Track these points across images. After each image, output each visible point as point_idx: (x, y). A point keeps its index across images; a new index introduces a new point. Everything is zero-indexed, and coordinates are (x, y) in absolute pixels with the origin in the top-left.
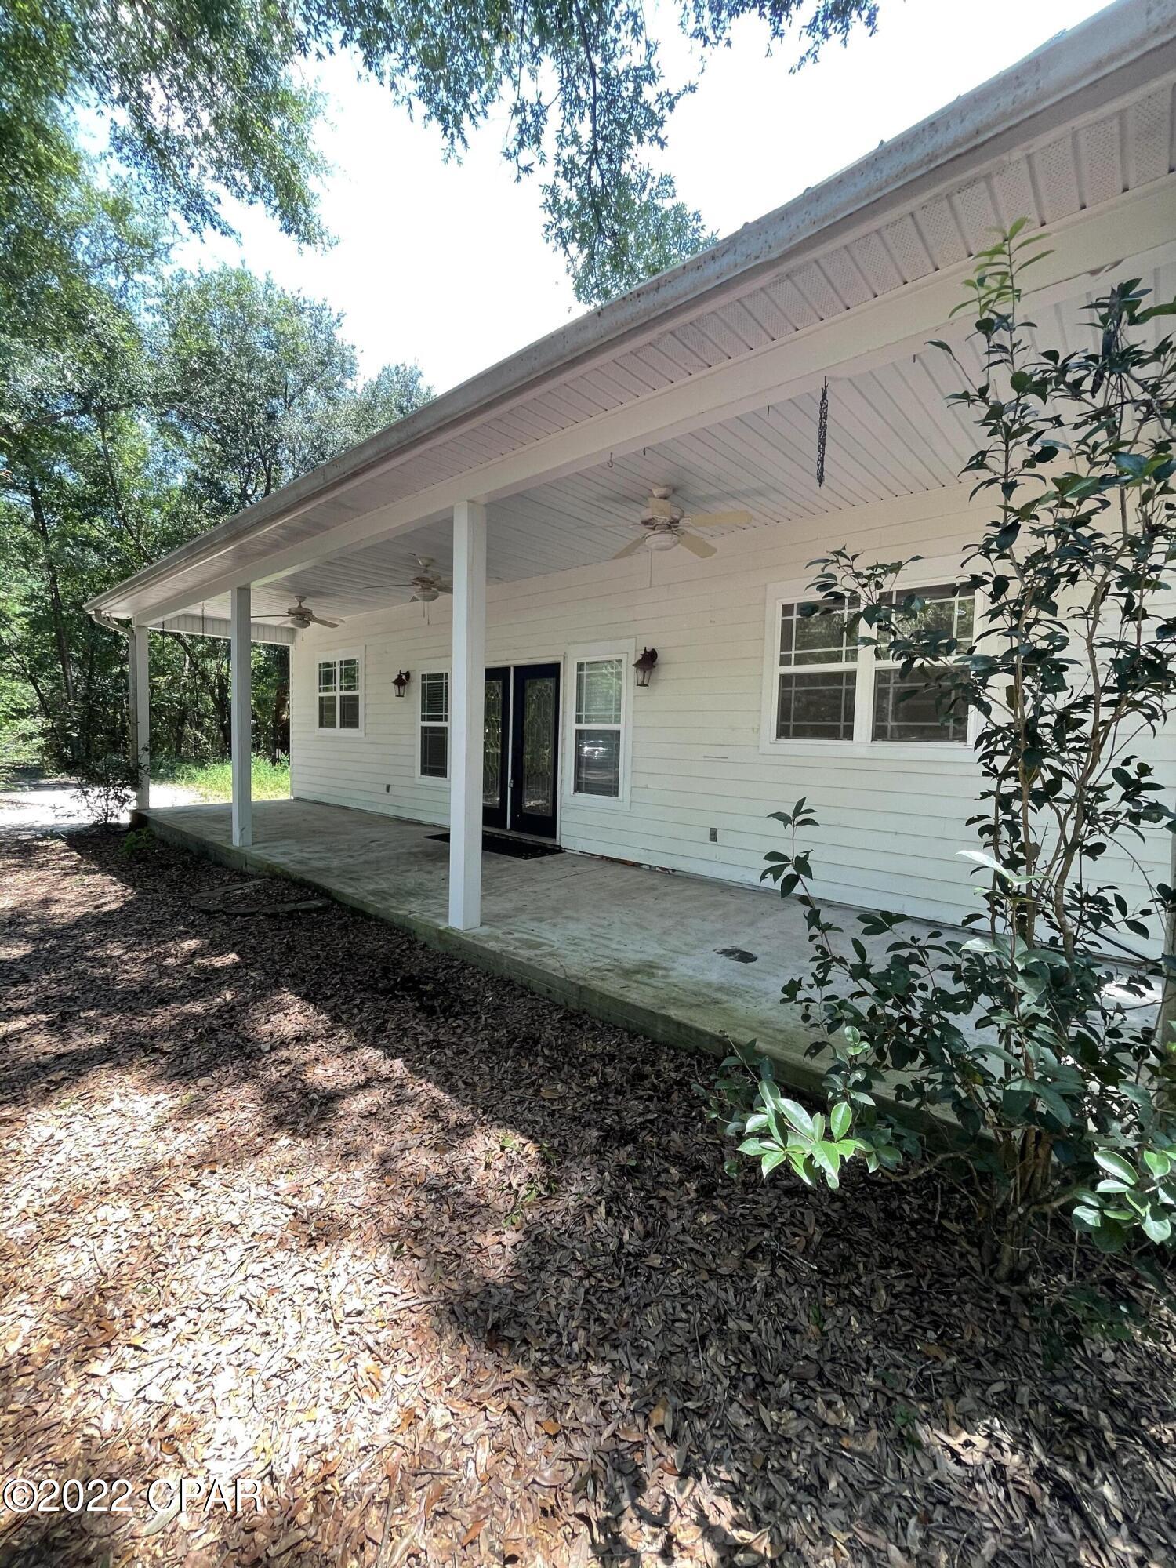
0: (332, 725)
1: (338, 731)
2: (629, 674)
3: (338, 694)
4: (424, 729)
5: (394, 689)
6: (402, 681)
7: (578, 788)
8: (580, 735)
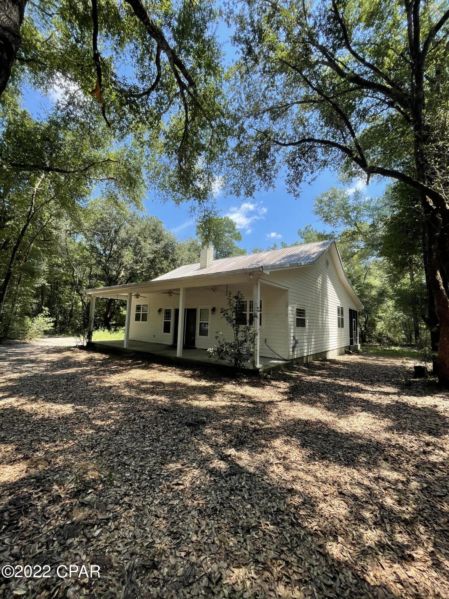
0: (139, 320)
1: (140, 322)
2: (210, 312)
3: (141, 313)
4: (165, 322)
5: (158, 312)
6: (160, 311)
7: (200, 335)
8: (200, 323)
